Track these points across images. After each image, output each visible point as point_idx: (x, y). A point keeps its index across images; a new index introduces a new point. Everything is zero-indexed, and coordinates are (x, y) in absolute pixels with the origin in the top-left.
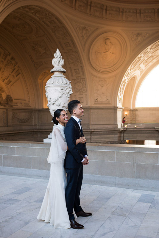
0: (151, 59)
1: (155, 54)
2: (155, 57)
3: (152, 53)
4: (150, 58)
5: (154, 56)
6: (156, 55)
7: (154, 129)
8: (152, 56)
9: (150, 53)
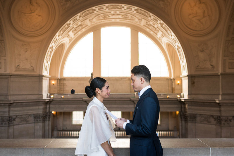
0: (81, 28)
1: (84, 23)
2: (84, 26)
3: (81, 22)
4: (79, 26)
5: (83, 25)
7: (82, 100)
8: (81, 25)
9: (79, 21)
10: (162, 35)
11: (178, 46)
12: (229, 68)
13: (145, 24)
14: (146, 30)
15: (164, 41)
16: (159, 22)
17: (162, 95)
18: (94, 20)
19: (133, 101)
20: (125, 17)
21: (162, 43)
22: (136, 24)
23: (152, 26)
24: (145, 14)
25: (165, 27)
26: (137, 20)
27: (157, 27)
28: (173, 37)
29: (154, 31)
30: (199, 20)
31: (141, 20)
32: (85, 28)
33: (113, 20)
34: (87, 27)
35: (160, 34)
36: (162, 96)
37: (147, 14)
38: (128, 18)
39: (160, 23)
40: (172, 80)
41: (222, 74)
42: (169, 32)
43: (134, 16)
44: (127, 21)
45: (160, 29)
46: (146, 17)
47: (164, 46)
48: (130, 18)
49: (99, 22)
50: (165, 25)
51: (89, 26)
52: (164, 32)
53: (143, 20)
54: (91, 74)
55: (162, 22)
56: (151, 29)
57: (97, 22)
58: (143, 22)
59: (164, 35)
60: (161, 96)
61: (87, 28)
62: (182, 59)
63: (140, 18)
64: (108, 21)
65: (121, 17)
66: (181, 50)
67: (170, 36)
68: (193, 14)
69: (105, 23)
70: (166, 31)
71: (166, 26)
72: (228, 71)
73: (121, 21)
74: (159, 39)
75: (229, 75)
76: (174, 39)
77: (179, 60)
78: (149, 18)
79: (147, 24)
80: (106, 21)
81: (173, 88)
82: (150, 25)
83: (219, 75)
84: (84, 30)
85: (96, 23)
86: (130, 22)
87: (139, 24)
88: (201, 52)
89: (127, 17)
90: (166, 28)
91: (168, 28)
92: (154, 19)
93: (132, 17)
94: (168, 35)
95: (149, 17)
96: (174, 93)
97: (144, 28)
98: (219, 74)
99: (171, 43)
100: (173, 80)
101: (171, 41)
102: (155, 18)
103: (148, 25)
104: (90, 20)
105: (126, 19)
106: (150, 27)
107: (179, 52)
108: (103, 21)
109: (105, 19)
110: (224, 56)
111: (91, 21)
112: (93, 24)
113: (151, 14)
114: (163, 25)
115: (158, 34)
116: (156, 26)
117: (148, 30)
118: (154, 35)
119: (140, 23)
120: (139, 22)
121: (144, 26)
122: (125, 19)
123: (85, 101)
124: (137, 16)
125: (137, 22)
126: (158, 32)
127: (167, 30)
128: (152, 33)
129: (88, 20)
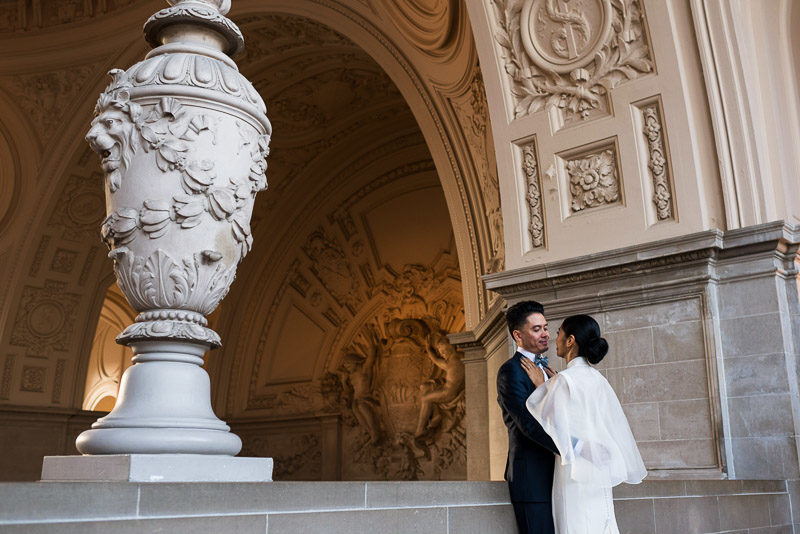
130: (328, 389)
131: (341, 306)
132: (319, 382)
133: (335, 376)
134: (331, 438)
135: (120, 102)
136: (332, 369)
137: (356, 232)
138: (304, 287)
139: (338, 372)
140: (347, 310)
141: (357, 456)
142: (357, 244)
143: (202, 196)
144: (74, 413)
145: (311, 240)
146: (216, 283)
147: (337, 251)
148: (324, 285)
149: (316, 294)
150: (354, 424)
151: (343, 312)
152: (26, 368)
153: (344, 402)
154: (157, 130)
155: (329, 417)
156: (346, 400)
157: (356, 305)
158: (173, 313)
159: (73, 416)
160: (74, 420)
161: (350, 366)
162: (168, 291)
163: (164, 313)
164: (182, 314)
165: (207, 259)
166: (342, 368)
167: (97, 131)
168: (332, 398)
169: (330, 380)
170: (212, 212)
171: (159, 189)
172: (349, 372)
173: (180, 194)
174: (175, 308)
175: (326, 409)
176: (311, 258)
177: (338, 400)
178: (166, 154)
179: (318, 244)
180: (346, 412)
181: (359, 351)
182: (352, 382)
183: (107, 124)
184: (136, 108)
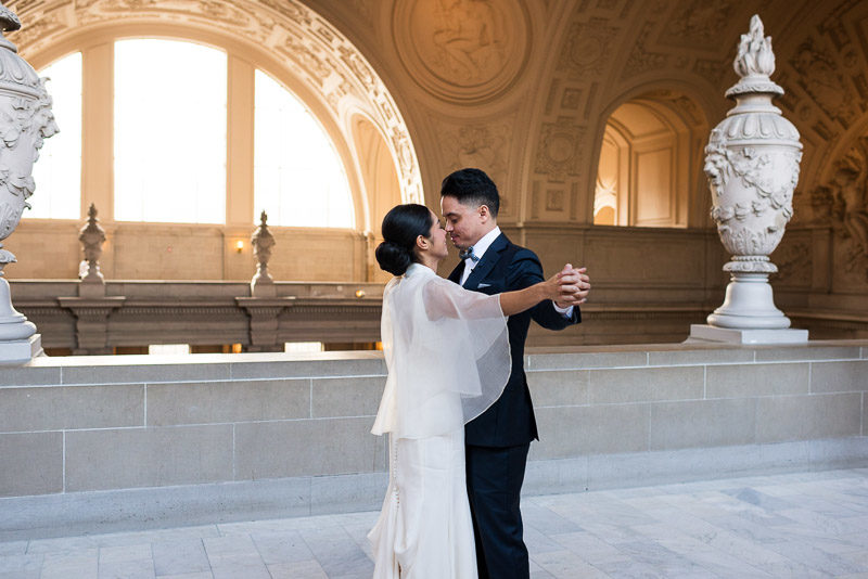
0: (39, 32)
1: (53, 16)
2: (50, 27)
3: (46, 12)
4: (32, 27)
5: (51, 22)
6: (56, 22)
7: (53, 304)
8: (43, 23)
9: (38, 10)
10: (341, 87)
11: (395, 129)
12: (548, 209)
13: (282, 43)
14: (282, 62)
15: (347, 108)
16: (336, 42)
17: (340, 288)
18: (95, 9)
19: (244, 309)
20: (209, 11)
21: (337, 113)
22: (249, 39)
23: (308, 52)
24: (290, 11)
25: (357, 62)
26: (254, 25)
27: (328, 60)
28: (381, 99)
29: (311, 69)
30: (467, 53)
31: (271, 28)
32: (54, 34)
33: (165, 17)
34: (65, 30)
35: (331, 83)
36: (341, 293)
37: (297, 12)
38: (222, 17)
39: (341, 49)
40: (366, 238)
41: (527, 226)
42: (368, 79)
43: (245, 10)
44: (217, 27)
45: (334, 67)
46: (294, 23)
47: (344, 125)
48: (230, 15)
49: (111, 19)
50: (356, 56)
51: (70, 30)
52: (349, 78)
53: (277, 27)
54: (89, 210)
55: (348, 44)
56: (302, 61)
57: (101, 17)
58: (278, 36)
59: (346, 87)
60: (337, 292)
61: (61, 35)
62: (407, 173)
63: (269, 22)
64: (143, 16)
65: (199, 11)
66: (406, 142)
67: (372, 92)
68: (449, 30)
69: (131, 25)
70: (358, 75)
71: (361, 61)
72: (546, 216)
73: (193, 24)
74: (328, 101)
75: (547, 228)
76: (383, 105)
77: (397, 177)
78: (304, 27)
79: (288, 45)
80: (135, 16)
81: (367, 266)
82: (302, 49)
83: (519, 229)
84: (47, 41)
85: (97, 19)
86: (228, 29)
87: (260, 40)
88: (469, 153)
89: (221, 10)
90: (360, 68)
91: (366, 67)
92: (319, 31)
93: (237, 13)
94: (365, 90)
95: (303, 23)
96: (370, 283)
97: (278, 56)
98: (521, 225)
99: (370, 116)
100: (369, 240)
101: (371, 112)
102: (326, 29)
103: (294, 48)
104: (78, 7)
105: (216, 19)
106: (300, 57)
107: (398, 149)
108: (126, 17)
109: (133, 9)
110: (536, 172)
111: (81, 10)
112: (85, 21)
113: (313, 15)
114: (349, 55)
115: (326, 81)
116: (322, 56)
117: (289, 64)
118: (312, 85)
119: (264, 38)
120: (260, 33)
121: (279, 48)
122: (211, 18)
123: (68, 309)
124: (257, 14)
125: (254, 33)
126: (327, 76)
127: (363, 73)
128: (303, 75)
129: (70, 9)
130: (818, 202)
131: (832, 119)
132: (809, 196)
133: (826, 190)
134: (821, 248)
135: (721, 151)
136: (823, 182)
137: (849, 42)
138: (792, 102)
139: (829, 186)
140: (839, 124)
141: (849, 266)
142: (850, 54)
143: (768, 199)
144: (588, 227)
145: (800, 53)
146: (775, 240)
147: (827, 62)
148: (813, 98)
149: (805, 108)
150: (846, 236)
151: (835, 126)
152: (549, 192)
153: (835, 215)
154: (742, 165)
155: (822, 229)
156: (838, 213)
157: (849, 117)
158: (753, 258)
159: (587, 230)
160: (589, 233)
161: (842, 180)
162: (750, 247)
163: (749, 258)
164: (758, 258)
165: (770, 231)
166: (833, 182)
167: (710, 167)
168: (823, 211)
169: (821, 194)
170: (773, 206)
171: (744, 197)
172: (840, 187)
173: (756, 199)
174: (754, 255)
175: (817, 222)
176: (799, 71)
177: (830, 213)
178: (747, 178)
179: (807, 56)
180: (837, 225)
181: (852, 165)
182: (845, 196)
183: (715, 162)
184: (730, 153)
